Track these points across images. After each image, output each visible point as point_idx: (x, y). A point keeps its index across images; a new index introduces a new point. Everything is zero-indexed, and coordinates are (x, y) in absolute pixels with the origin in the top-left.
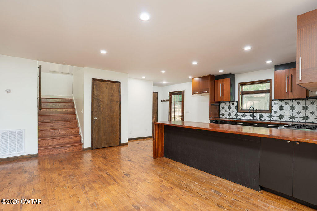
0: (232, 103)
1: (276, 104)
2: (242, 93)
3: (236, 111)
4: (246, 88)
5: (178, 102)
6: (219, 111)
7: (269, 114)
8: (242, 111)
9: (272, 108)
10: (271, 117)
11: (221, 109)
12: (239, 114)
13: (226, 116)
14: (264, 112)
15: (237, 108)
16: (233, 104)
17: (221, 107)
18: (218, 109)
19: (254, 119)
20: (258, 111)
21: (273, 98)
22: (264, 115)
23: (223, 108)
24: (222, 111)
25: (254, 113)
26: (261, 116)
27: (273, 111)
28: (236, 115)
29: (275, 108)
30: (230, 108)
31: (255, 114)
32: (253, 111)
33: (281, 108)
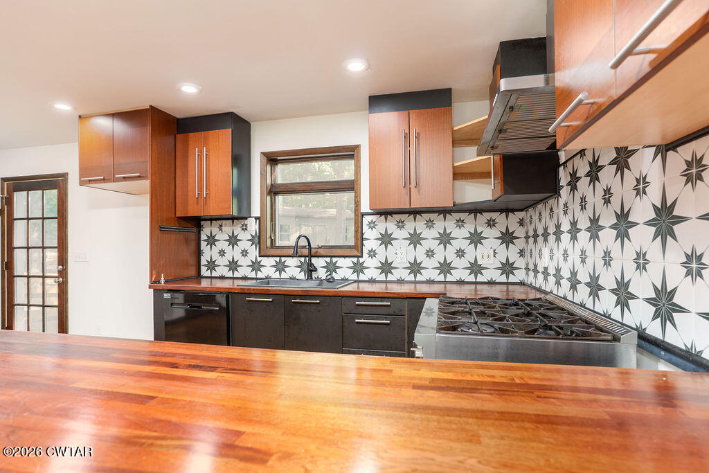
0: (242, 222)
1: (372, 225)
2: (274, 191)
3: (254, 252)
4: (285, 174)
5: (43, 218)
6: (199, 253)
7: (355, 260)
8: (273, 252)
9: (362, 239)
10: (358, 268)
11: (203, 244)
12: (264, 261)
13: (222, 270)
14: (339, 252)
15: (258, 240)
16: (244, 228)
17: (203, 237)
18: (193, 246)
19: (310, 277)
20: (322, 252)
21: (365, 207)
22: (341, 262)
23: (212, 241)
24: (208, 253)
25: (311, 256)
26: (331, 268)
27: (365, 250)
28: (256, 266)
29: (371, 237)
30: (233, 241)
31: (314, 260)
32: (306, 252)
33: (386, 239)
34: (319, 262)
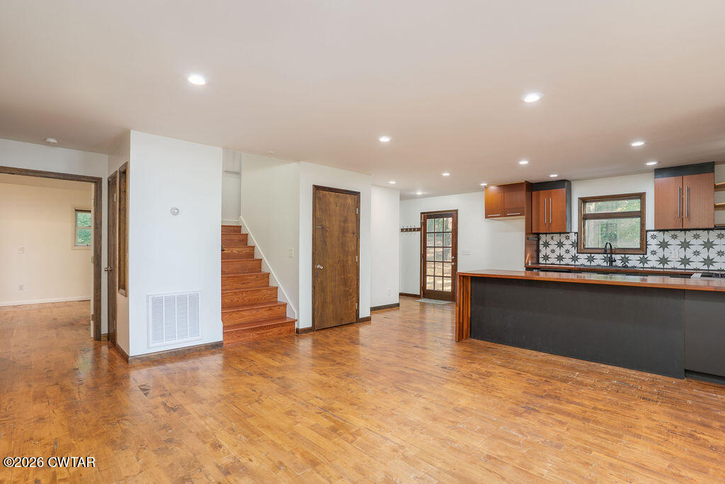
0: (566, 235)
1: (654, 237)
2: (585, 217)
3: (573, 251)
4: (591, 208)
5: (443, 232)
6: (538, 251)
7: (642, 256)
8: (586, 251)
9: (647, 245)
10: (644, 261)
11: (541, 247)
12: (580, 256)
13: (553, 260)
14: (630, 251)
15: (576, 245)
16: (568, 238)
17: (541, 242)
18: (535, 247)
19: (611, 264)
20: (617, 251)
21: (649, 227)
22: (631, 257)
23: (546, 245)
24: (543, 251)
25: (611, 253)
26: (625, 260)
27: (649, 251)
28: (575, 258)
29: (653, 244)
30: (560, 245)
31: (613, 256)
32: (608, 251)
33: (664, 245)
34: (617, 257)
